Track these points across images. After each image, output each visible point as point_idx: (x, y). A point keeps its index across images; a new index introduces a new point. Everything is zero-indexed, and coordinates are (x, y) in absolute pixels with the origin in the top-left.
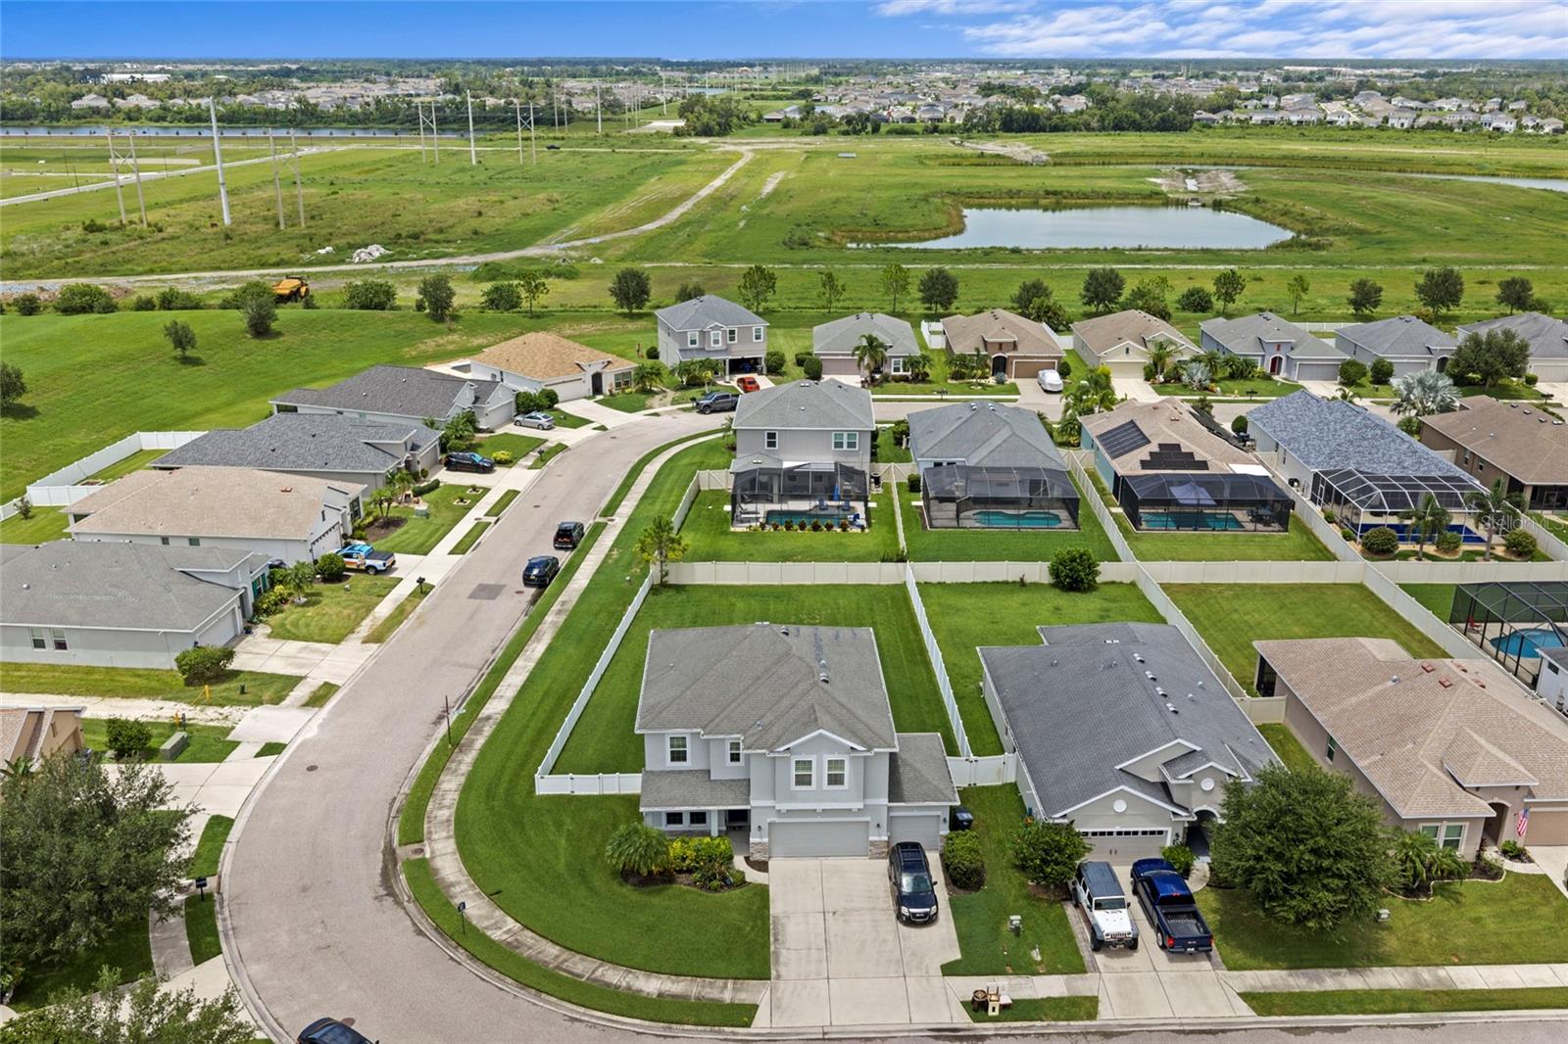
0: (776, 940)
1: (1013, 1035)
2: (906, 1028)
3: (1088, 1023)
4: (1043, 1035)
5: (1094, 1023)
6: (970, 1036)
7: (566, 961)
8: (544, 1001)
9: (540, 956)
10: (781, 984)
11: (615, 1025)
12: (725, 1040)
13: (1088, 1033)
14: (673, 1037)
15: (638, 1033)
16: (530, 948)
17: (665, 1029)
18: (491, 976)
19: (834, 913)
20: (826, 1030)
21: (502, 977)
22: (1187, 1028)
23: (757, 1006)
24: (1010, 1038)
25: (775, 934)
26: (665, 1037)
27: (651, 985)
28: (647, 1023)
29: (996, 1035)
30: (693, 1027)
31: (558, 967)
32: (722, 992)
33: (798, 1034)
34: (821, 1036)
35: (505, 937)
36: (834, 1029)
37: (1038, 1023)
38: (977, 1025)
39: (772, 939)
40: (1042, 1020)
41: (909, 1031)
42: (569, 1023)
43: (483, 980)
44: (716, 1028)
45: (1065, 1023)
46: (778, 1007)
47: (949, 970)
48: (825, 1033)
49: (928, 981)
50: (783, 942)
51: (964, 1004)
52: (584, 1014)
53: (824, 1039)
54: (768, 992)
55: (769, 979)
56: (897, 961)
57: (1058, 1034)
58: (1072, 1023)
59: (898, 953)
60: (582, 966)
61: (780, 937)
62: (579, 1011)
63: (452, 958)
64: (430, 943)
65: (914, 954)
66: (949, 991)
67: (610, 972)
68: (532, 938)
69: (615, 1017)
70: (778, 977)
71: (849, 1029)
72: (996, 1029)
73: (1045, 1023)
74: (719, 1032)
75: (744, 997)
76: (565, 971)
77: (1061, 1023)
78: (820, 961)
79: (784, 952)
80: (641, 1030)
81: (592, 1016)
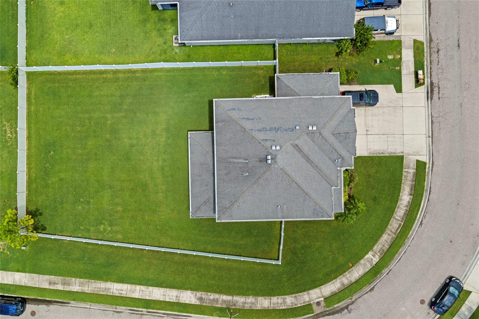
0: (382, 153)
1: (430, 73)
2: (427, 109)
3: (425, 46)
4: (430, 62)
5: (425, 43)
6: (431, 87)
7: (391, 231)
8: (411, 236)
9: (388, 241)
10: (406, 152)
11: (424, 209)
12: (432, 170)
13: (430, 46)
14: (430, 188)
15: (428, 200)
16: (384, 246)
17: (426, 191)
18: (397, 257)
19: (367, 131)
20: (427, 136)
21: (398, 253)
22: (428, 12)
23: (417, 160)
24: (432, 73)
25: (379, 154)
26: (430, 191)
27: (405, 198)
28: (424, 198)
29: (430, 78)
30: (426, 182)
31: (395, 234)
32: (410, 173)
33: (429, 146)
34: (431, 138)
35: (377, 256)
36: (427, 133)
37: (425, 63)
38: (426, 84)
39: (382, 155)
40: (424, 61)
41: (428, 108)
42: (423, 225)
43: (400, 260)
44: (426, 174)
45: (425, 54)
46: (418, 153)
47: (399, 90)
48: (429, 137)
49: (404, 98)
50: (384, 151)
51: (416, 87)
52: (418, 221)
53: (432, 137)
54: (410, 156)
55: (403, 156)
56: (394, 109)
57: (430, 57)
58: (425, 51)
59: (390, 108)
60: (394, 225)
61: (381, 152)
62: (417, 223)
63: (387, 274)
64: (378, 284)
65: (391, 102)
66: (410, 91)
67: (398, 214)
68: (378, 246)
69: (421, 209)
70: (402, 153)
71: (427, 128)
72: (428, 78)
73: (425, 61)
74: (428, 173)
75: (413, 165)
76: (397, 231)
77: (425, 55)
78: (394, 137)
79: (389, 150)
80: (427, 200)
81: (419, 217)
